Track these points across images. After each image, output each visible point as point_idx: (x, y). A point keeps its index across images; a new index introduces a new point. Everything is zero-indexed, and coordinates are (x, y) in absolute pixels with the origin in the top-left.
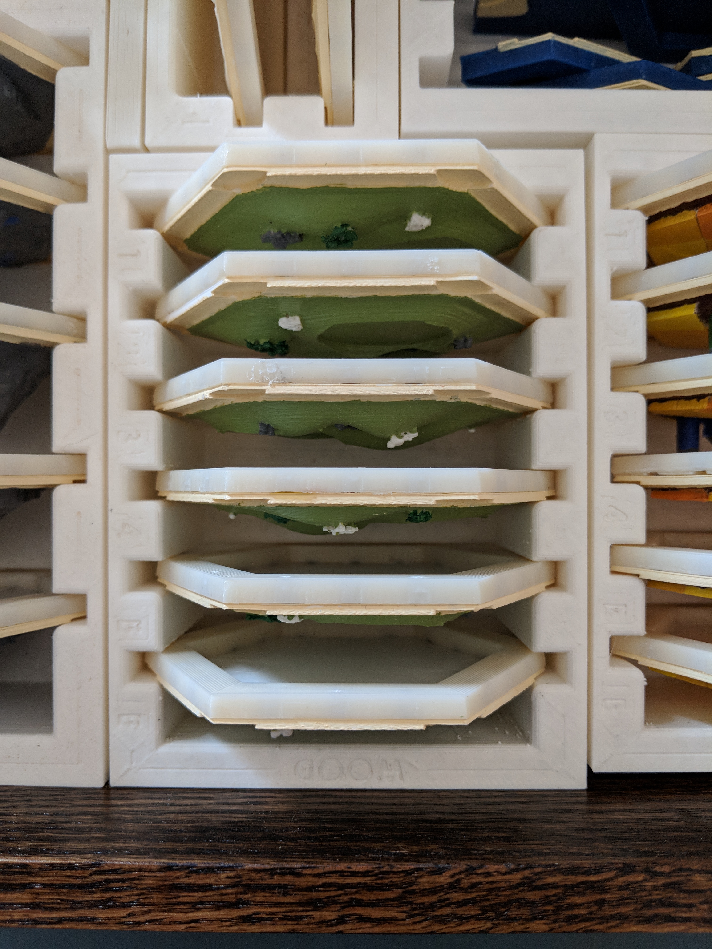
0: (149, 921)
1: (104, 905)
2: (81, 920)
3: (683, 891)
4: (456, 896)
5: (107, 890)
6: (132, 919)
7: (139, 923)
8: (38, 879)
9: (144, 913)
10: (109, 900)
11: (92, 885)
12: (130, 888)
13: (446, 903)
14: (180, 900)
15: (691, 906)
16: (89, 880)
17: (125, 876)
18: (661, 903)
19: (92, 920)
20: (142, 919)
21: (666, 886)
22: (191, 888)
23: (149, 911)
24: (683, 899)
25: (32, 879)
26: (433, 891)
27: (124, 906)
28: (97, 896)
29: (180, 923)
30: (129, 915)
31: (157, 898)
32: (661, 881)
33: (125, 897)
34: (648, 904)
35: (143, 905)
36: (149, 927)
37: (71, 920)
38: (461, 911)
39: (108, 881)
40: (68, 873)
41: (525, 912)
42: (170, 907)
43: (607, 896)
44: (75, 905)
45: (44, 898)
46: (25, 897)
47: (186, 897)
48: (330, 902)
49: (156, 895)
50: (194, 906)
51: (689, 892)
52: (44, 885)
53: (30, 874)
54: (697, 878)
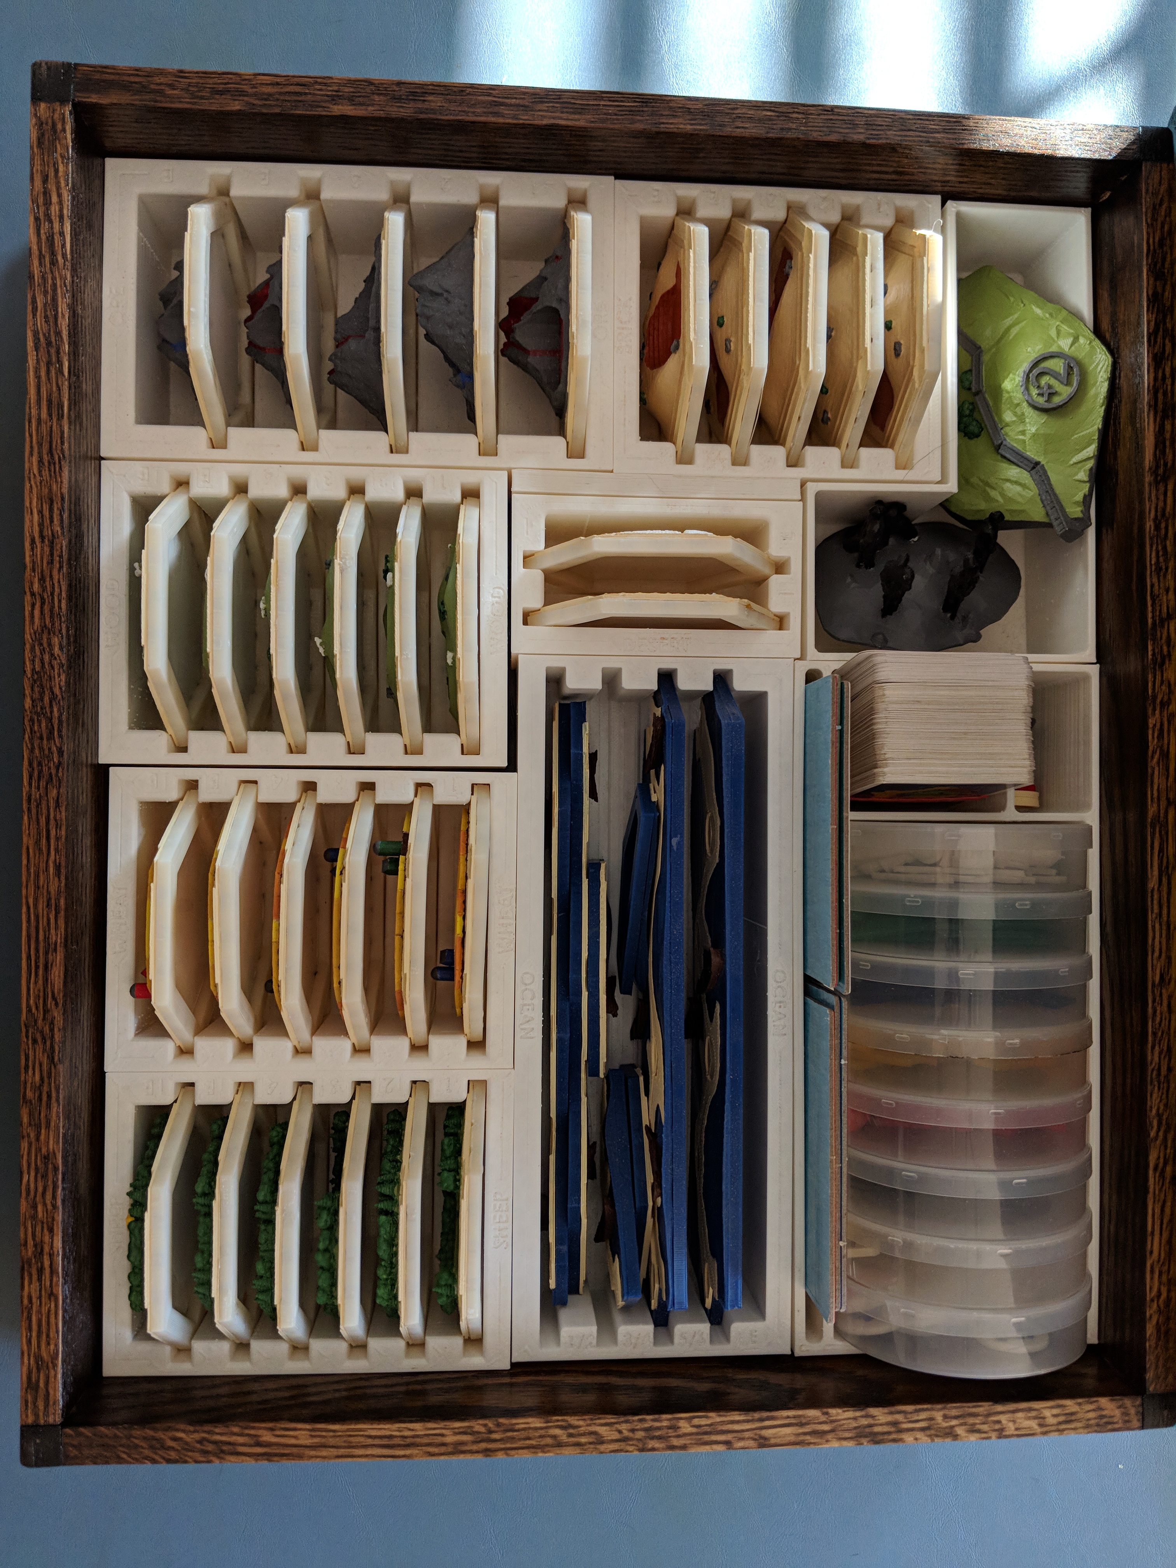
0: (31, 486)
1: (41, 461)
2: (31, 447)
3: (47, 784)
4: (46, 657)
5: (49, 463)
6: (32, 476)
7: (30, 480)
8: (55, 424)
9: (36, 483)
10: (43, 464)
11: (52, 455)
12: (50, 475)
13: (43, 651)
14: (44, 504)
15: (38, 788)
16: (55, 452)
17: (58, 473)
18: (40, 772)
19: (31, 454)
20: (33, 483)
21: (51, 774)
22: (51, 510)
23: (37, 487)
24: (43, 783)
25: (55, 420)
26: (50, 645)
27: (40, 472)
28: (46, 458)
29: (31, 503)
30: (34, 475)
31: (45, 491)
32: (53, 772)
33: (46, 473)
34: (40, 764)
35: (41, 483)
36: (28, 486)
37: (31, 442)
38: (37, 660)
39: (54, 464)
40: (59, 441)
41: (36, 696)
42: (40, 499)
43: (45, 742)
44: (40, 445)
45: (44, 426)
46: (44, 415)
47: (46, 507)
48: (44, 589)
49: (47, 490)
50: (40, 512)
51: (47, 788)
52: (51, 427)
53: (58, 419)
54: (55, 791)
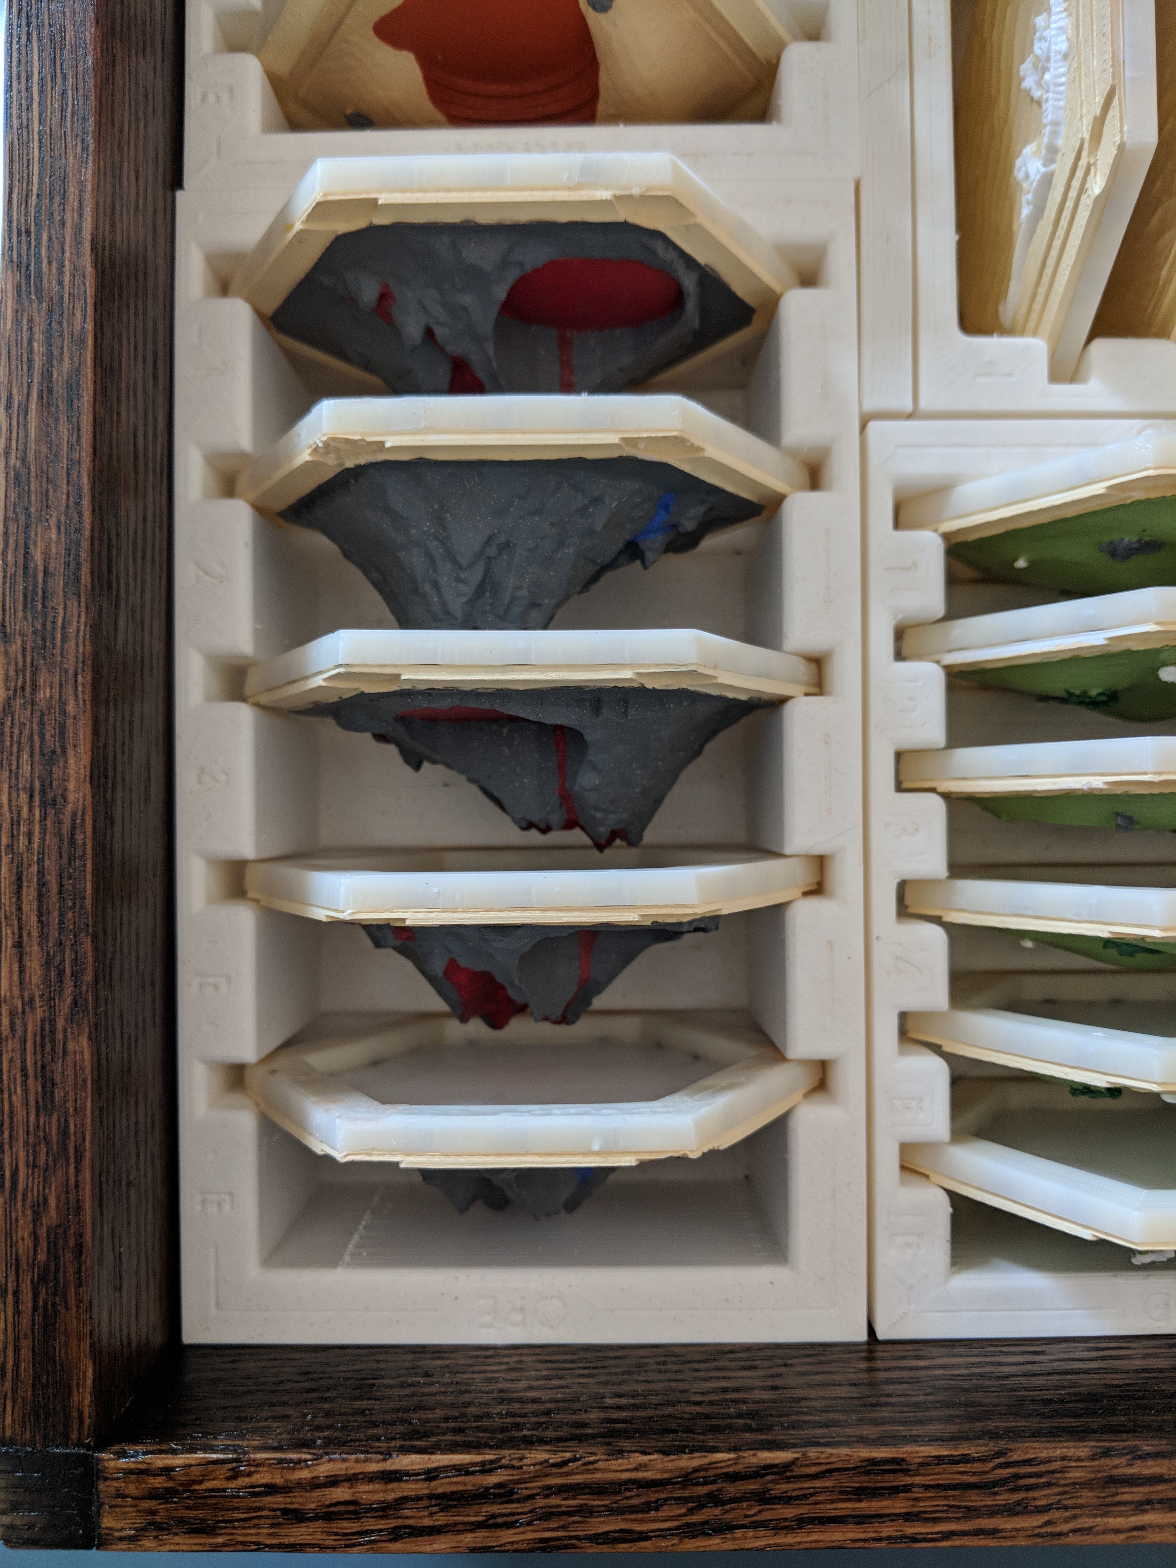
2: (977, 1533)
5: (1016, 1489)
6: (1049, 1529)
7: (1060, 1534)
8: (917, 1480)
9: (1067, 1520)
10: (1018, 1503)
11: (995, 1484)
12: (1048, 1485)
16: (991, 1477)
17: (1042, 1468)
19: (993, 1533)
20: (1066, 1527)
22: (1132, 1481)
23: (1075, 1517)
25: (907, 1480)
27: (1040, 1510)
28: (1004, 1498)
29: (1118, 1531)
30: (1047, 1523)
31: (1087, 1496)
33: (1042, 1497)
35: (1066, 1508)
36: (1072, 1539)
37: (963, 1533)
39: (1017, 1476)
40: (961, 1468)
42: (1106, 1508)
44: (971, 1512)
47: (1128, 1494)
49: (1086, 1493)
50: (1141, 1506)
53: (905, 1472)
